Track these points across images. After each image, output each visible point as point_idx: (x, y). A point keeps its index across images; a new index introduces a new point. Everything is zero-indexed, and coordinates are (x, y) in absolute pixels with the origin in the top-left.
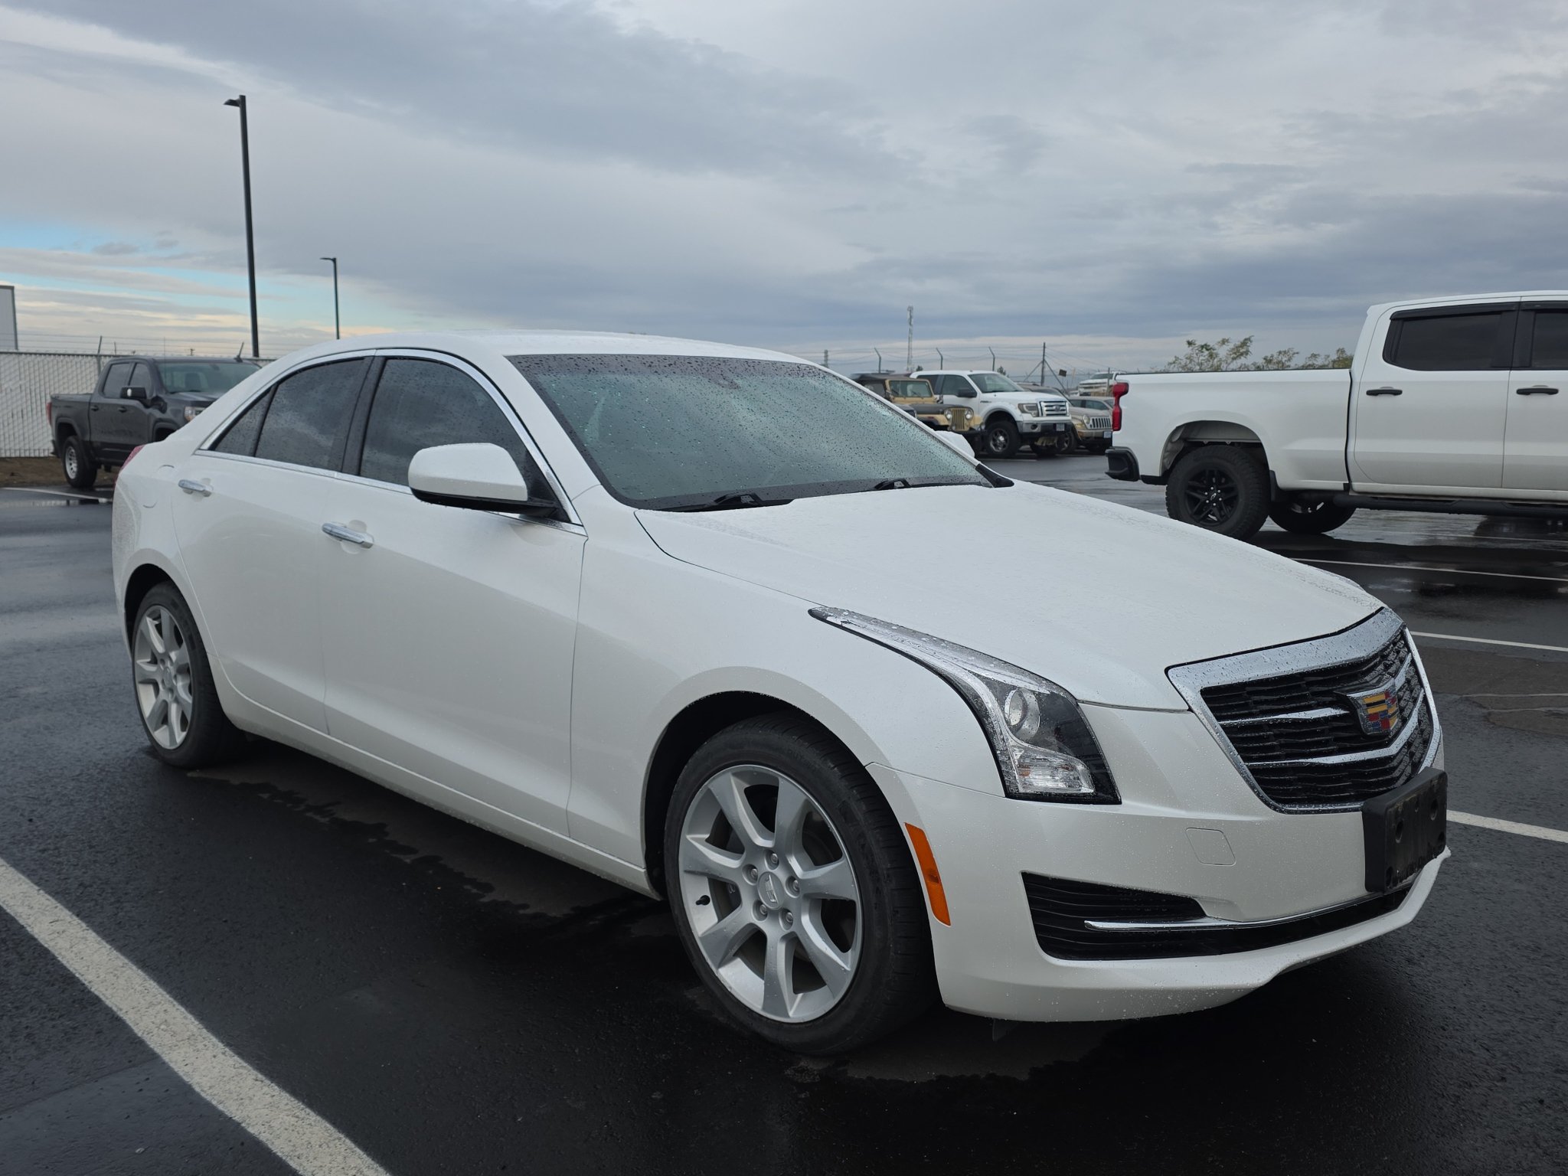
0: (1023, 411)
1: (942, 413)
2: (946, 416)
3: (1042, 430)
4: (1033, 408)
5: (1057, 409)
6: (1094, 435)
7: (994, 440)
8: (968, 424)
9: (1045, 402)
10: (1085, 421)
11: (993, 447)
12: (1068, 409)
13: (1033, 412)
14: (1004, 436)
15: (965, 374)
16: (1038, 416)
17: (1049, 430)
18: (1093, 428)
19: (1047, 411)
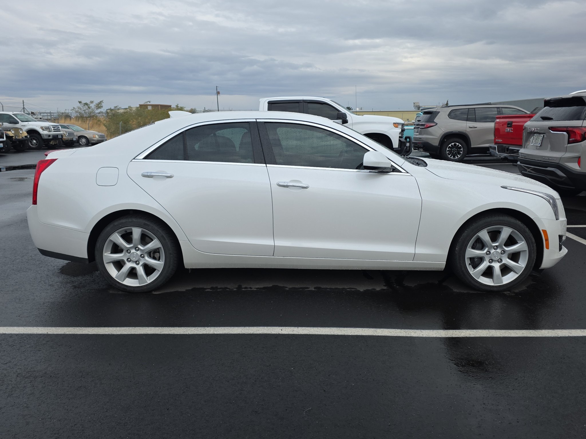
0: (43, 130)
1: (10, 131)
2: (11, 132)
3: (53, 138)
4: (47, 128)
5: (56, 129)
6: (69, 139)
7: (31, 142)
8: (21, 135)
9: (52, 126)
10: (65, 134)
11: (31, 145)
12: (61, 129)
13: (48, 130)
14: (36, 140)
15: (11, 113)
16: (50, 132)
17: (55, 137)
18: (68, 136)
19: (53, 129)
